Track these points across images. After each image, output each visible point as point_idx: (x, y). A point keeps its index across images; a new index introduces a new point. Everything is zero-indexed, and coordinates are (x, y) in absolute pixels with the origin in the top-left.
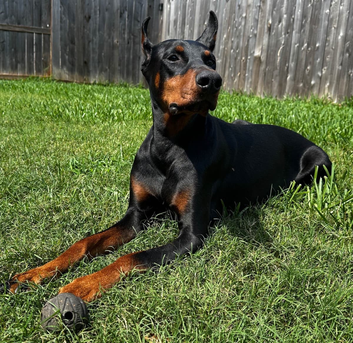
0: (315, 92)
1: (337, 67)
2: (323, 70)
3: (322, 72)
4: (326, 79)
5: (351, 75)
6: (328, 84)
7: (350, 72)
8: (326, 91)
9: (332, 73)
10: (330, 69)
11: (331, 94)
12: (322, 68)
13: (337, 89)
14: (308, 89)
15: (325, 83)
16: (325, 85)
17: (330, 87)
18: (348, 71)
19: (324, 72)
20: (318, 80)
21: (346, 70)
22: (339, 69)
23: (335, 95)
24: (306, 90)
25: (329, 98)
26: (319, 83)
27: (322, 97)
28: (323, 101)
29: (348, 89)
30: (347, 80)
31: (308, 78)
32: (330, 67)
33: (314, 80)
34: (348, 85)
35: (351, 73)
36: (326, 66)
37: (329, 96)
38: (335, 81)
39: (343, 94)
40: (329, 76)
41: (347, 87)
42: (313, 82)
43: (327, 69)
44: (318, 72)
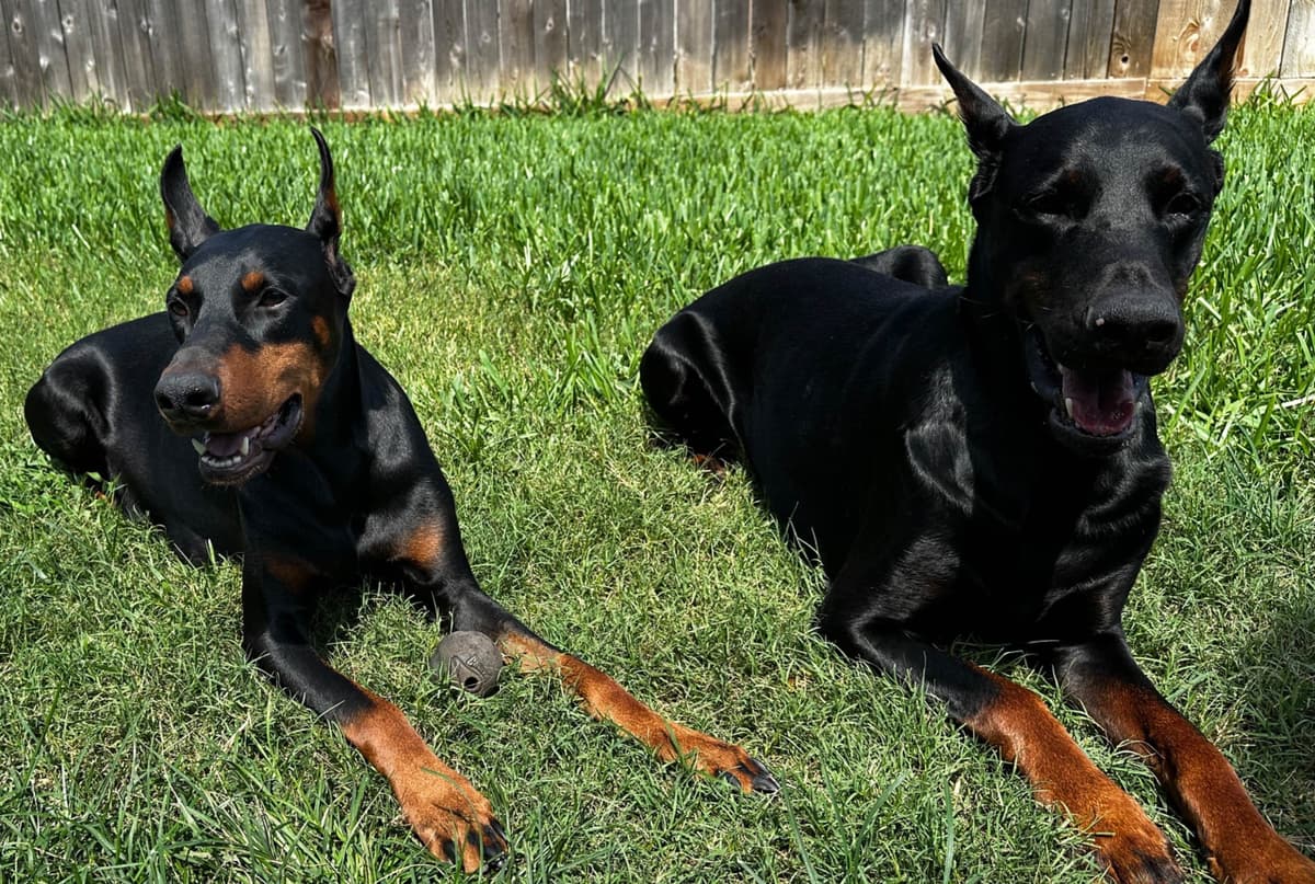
0: (60, 89)
1: (105, 13)
2: (64, 23)
3: (63, 30)
4: (82, 49)
5: (151, 31)
6: (91, 63)
7: (144, 23)
8: (93, 83)
9: (93, 31)
10: (84, 20)
11: (109, 88)
12: (61, 19)
13: (122, 75)
14: (36, 82)
15: (83, 61)
16: (83, 67)
17: (99, 70)
18: (139, 22)
19: (69, 31)
20: (59, 54)
21: (134, 20)
22: (110, 19)
23: (123, 92)
24: (30, 84)
25: (107, 100)
26: (64, 62)
27: (84, 100)
28: (92, 109)
29: (154, 72)
30: (143, 49)
31: (26, 49)
32: (84, 14)
33: (47, 54)
34: (148, 60)
35: (149, 26)
36: (71, 11)
37: (106, 96)
38: (110, 53)
39: (143, 87)
40: (89, 41)
41: (149, 66)
42: (44, 62)
43: (77, 21)
44: (49, 30)
